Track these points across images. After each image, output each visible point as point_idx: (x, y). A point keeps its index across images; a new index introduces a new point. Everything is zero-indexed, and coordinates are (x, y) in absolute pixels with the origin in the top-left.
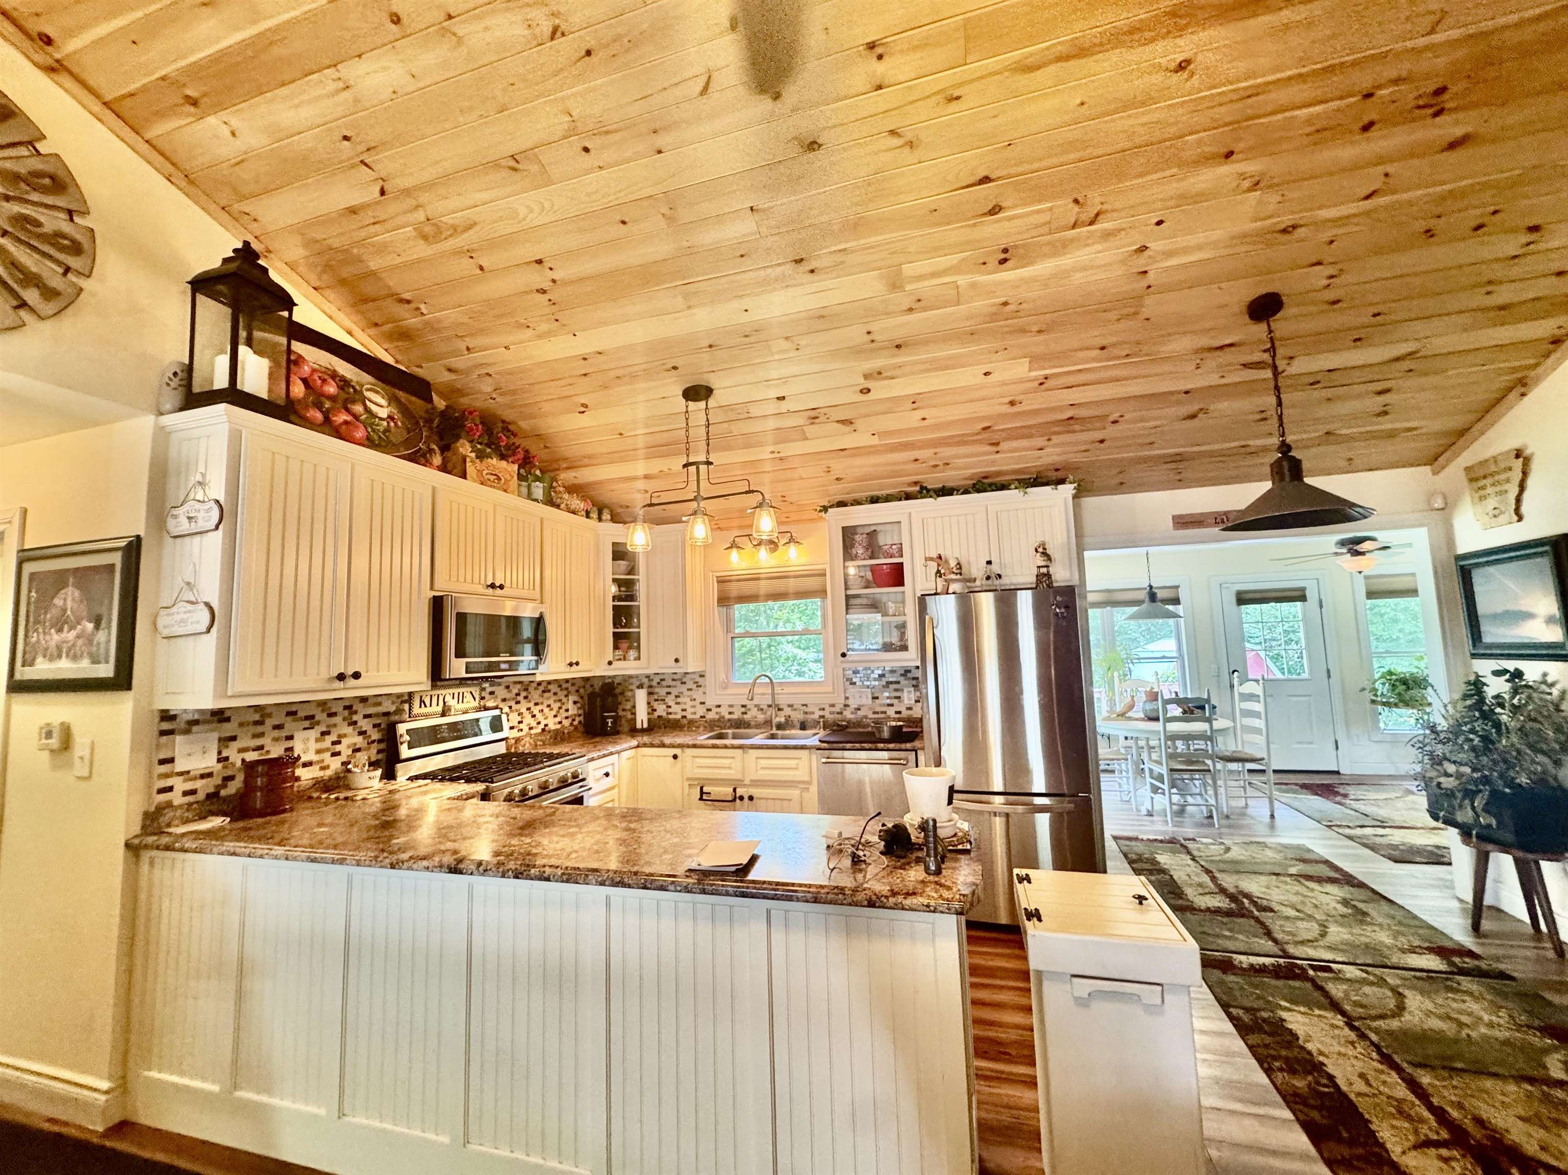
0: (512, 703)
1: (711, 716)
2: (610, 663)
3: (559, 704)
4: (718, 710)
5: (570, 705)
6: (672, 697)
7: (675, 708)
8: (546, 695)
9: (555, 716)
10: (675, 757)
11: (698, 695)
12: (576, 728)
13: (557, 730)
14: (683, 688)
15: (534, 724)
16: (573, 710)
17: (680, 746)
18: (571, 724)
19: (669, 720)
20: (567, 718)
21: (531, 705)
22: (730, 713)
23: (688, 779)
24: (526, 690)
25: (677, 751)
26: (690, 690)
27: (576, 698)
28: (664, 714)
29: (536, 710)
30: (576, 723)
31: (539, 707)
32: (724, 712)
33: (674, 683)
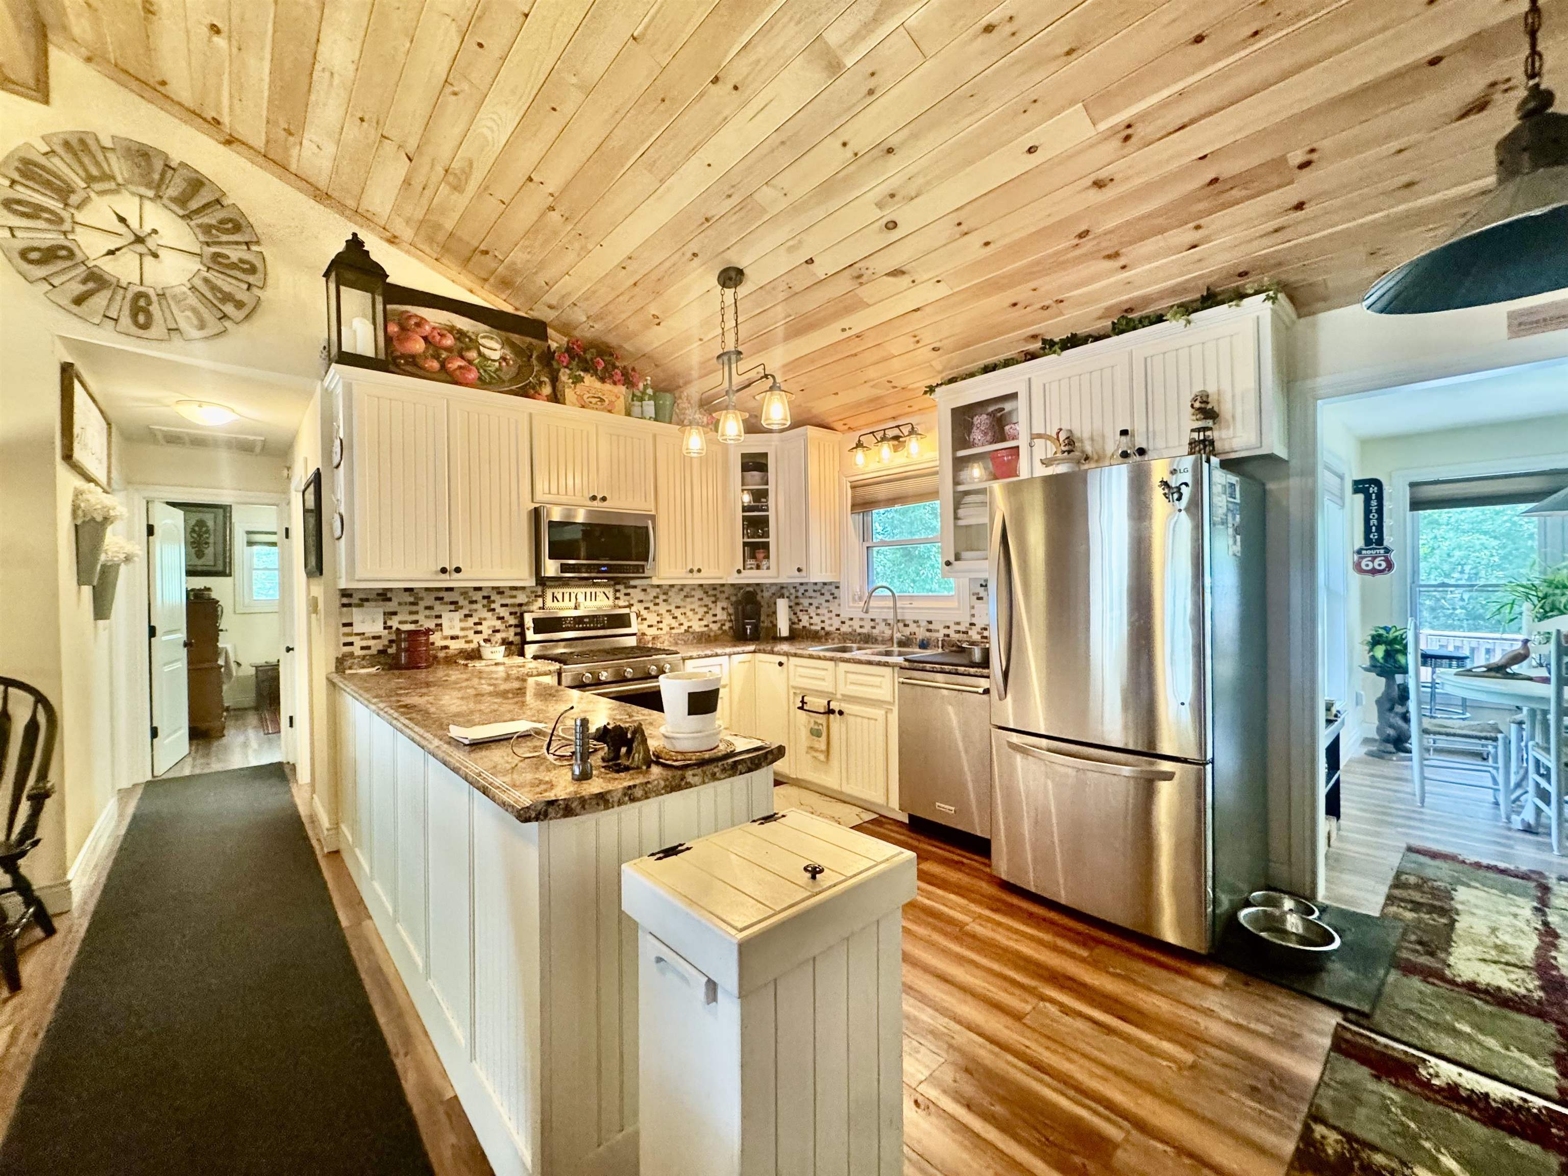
0: (651, 605)
1: (845, 629)
2: (739, 571)
3: (705, 609)
4: (851, 623)
5: (719, 611)
6: (813, 608)
7: (816, 620)
8: (688, 600)
9: (700, 620)
10: (781, 664)
11: (833, 606)
12: (724, 632)
13: (702, 633)
14: (822, 600)
15: (674, 624)
16: (722, 616)
17: (787, 654)
18: (720, 628)
19: (810, 631)
21: (672, 608)
22: (861, 627)
24: (665, 594)
25: (783, 659)
26: (827, 601)
27: (725, 604)
28: (807, 625)
29: (677, 613)
30: (726, 628)
31: (682, 610)
32: (856, 624)
33: (814, 594)
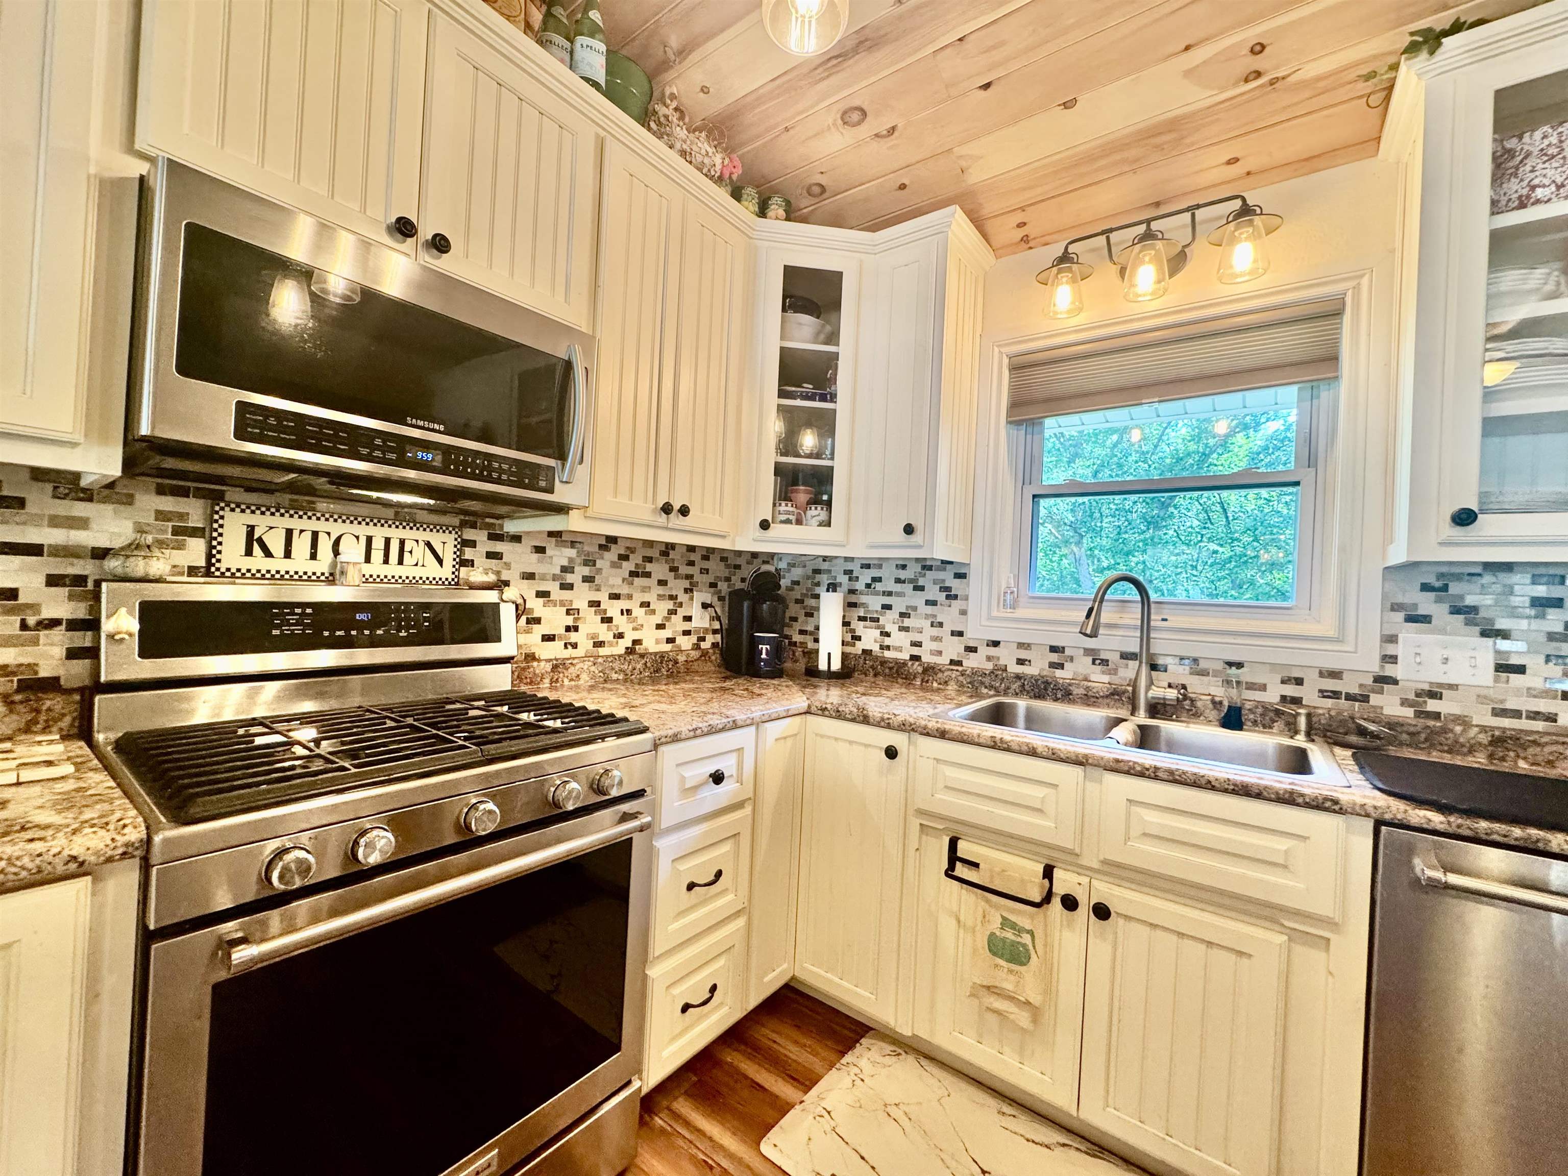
1: (972, 662)
2: (765, 525)
3: (670, 605)
4: (993, 651)
5: (695, 610)
8: (638, 581)
9: (660, 627)
10: (891, 753)
11: (949, 615)
12: (705, 654)
13: (662, 655)
14: (918, 600)
15: (605, 634)
16: (701, 620)
17: (906, 728)
18: (697, 647)
19: (884, 662)
20: (687, 633)
21: (603, 597)
22: (1021, 662)
23: (921, 812)
25: (898, 739)
26: (931, 603)
27: (708, 597)
29: (613, 609)
30: (705, 645)
31: (623, 604)
32: (1007, 657)
33: (898, 588)
